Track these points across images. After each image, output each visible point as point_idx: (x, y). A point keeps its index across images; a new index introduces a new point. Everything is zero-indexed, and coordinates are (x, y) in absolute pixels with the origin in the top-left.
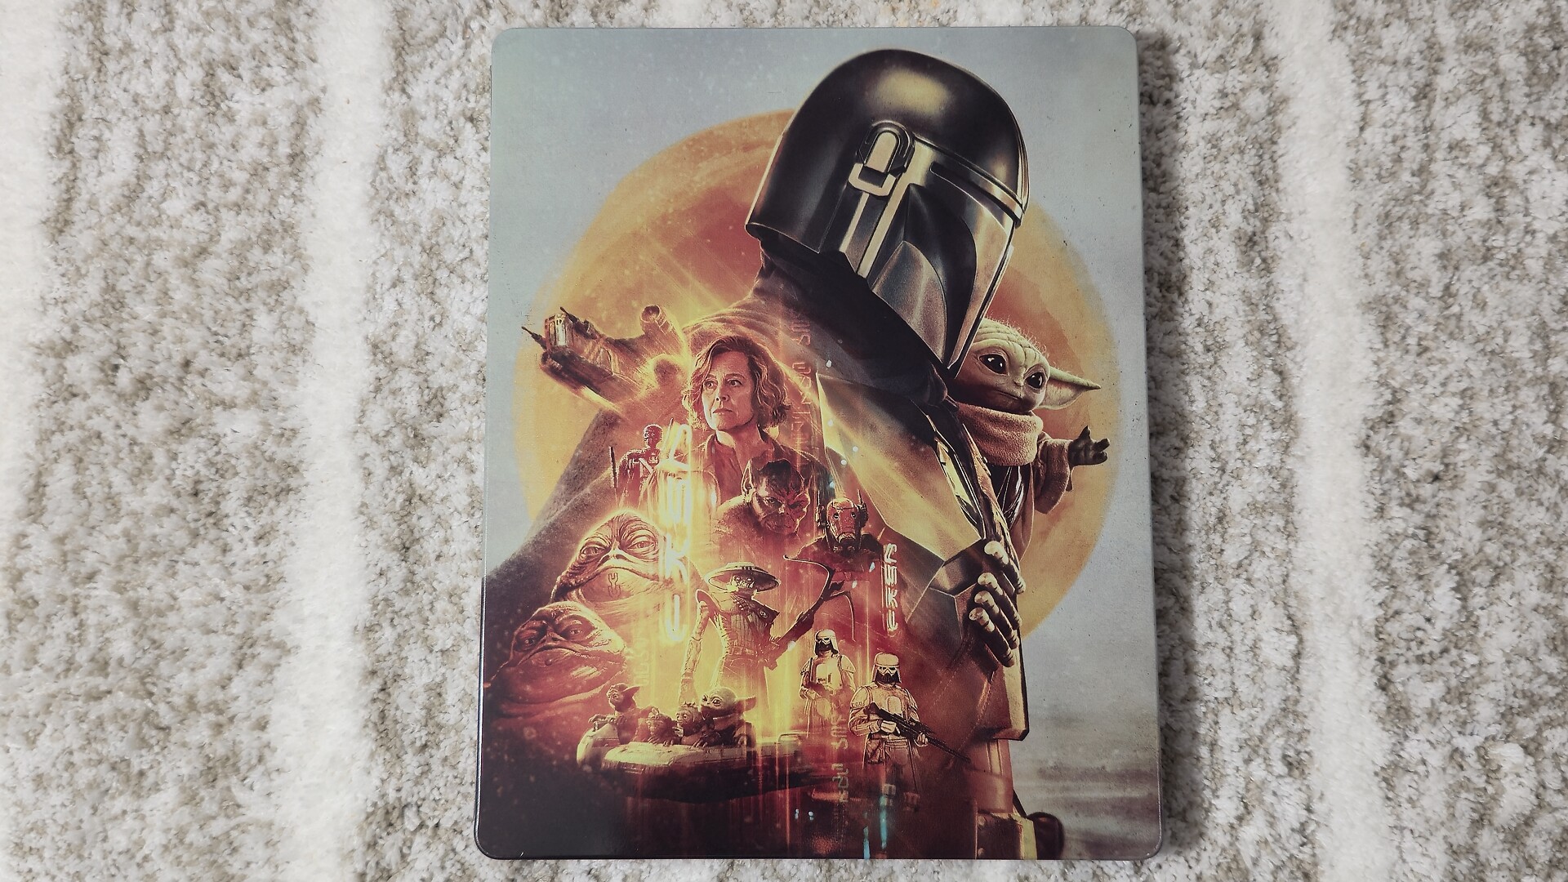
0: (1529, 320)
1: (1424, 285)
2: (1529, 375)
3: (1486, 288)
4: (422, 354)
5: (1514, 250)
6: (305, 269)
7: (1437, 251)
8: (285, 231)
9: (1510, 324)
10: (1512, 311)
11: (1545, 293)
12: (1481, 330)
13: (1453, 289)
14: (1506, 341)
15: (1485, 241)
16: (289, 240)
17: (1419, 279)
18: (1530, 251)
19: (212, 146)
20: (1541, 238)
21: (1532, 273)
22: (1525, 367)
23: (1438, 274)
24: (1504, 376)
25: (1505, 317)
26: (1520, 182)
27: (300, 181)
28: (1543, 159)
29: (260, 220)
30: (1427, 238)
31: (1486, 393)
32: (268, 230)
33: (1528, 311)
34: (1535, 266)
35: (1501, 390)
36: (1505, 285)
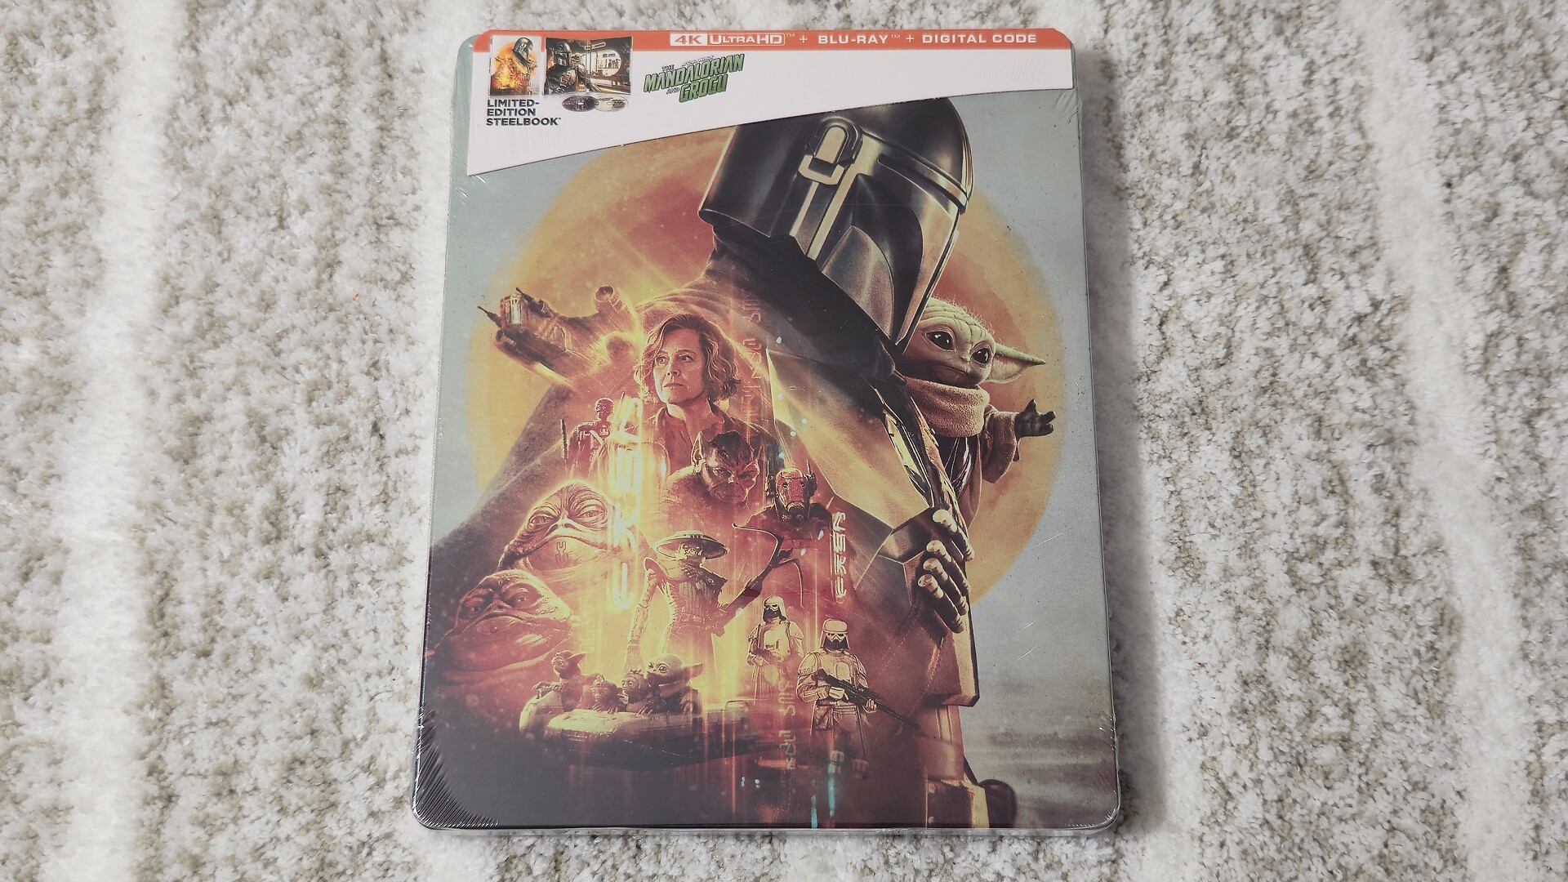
0: (1277, 189)
1: (1175, 164)
2: (1283, 239)
3: (1233, 163)
4: (211, 287)
5: (1257, 128)
6: (101, 212)
7: (1182, 132)
8: (83, 178)
9: (1260, 193)
10: (1259, 181)
11: (1290, 164)
12: (1232, 201)
13: (1203, 167)
14: (1257, 209)
15: (1229, 122)
16: (85, 186)
17: (1169, 160)
18: (1272, 127)
19: (13, 106)
20: (1281, 116)
21: (1275, 146)
22: (1278, 232)
23: (1186, 152)
24: (1258, 241)
25: (1254, 187)
26: (1257, 67)
27: (97, 133)
28: (1277, 46)
29: (57, 169)
30: (1173, 122)
31: (1244, 258)
32: (65, 178)
33: (1275, 180)
34: (1278, 141)
35: (1258, 255)
36: (1251, 158)
